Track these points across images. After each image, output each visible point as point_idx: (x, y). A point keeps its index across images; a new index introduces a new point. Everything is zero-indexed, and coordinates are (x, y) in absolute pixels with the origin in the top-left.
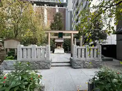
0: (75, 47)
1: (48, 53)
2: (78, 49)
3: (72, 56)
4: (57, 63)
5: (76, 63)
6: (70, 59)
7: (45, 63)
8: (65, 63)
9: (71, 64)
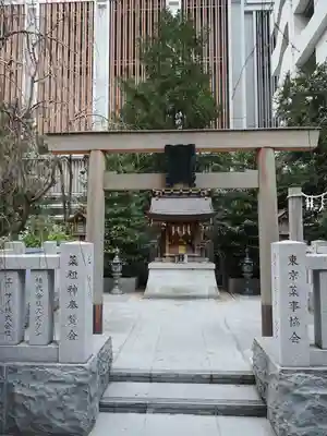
0: (293, 259)
1: (73, 305)
2: (316, 274)
3: (268, 330)
4: (150, 378)
5: (302, 399)
6: (254, 350)
7: (49, 388)
8: (212, 380)
9: (264, 400)
